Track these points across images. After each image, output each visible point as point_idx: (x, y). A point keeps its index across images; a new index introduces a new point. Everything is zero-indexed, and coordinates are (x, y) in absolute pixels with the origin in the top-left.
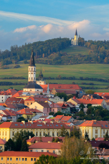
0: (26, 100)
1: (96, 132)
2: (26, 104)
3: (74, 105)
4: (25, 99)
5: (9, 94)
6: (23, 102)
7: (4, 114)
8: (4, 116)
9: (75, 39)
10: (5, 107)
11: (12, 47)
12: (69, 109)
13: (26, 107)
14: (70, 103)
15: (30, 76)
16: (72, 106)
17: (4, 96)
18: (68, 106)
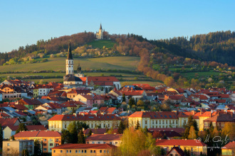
0: (68, 93)
1: (146, 123)
2: (68, 97)
3: (115, 97)
4: (67, 91)
5: (51, 87)
6: (65, 94)
7: (49, 106)
8: (49, 109)
9: (100, 33)
10: (49, 100)
11: (38, 42)
12: (111, 100)
13: (69, 99)
14: (111, 94)
15: (67, 69)
16: (113, 98)
17: (46, 89)
18: (110, 98)
